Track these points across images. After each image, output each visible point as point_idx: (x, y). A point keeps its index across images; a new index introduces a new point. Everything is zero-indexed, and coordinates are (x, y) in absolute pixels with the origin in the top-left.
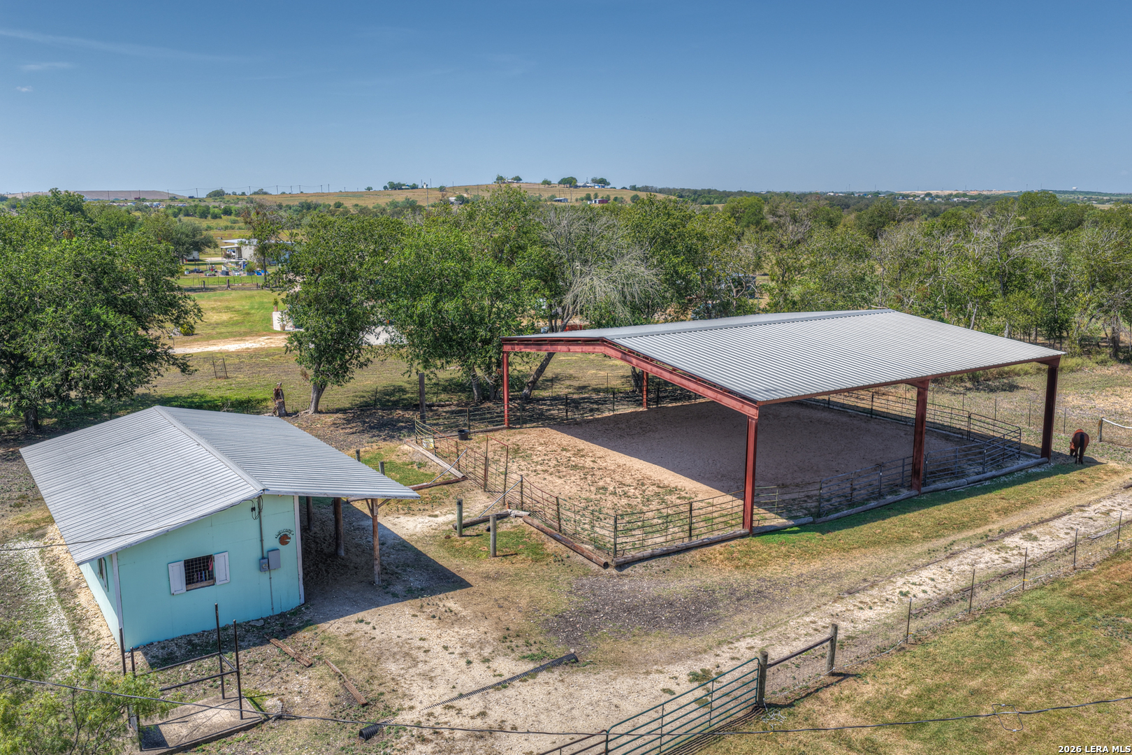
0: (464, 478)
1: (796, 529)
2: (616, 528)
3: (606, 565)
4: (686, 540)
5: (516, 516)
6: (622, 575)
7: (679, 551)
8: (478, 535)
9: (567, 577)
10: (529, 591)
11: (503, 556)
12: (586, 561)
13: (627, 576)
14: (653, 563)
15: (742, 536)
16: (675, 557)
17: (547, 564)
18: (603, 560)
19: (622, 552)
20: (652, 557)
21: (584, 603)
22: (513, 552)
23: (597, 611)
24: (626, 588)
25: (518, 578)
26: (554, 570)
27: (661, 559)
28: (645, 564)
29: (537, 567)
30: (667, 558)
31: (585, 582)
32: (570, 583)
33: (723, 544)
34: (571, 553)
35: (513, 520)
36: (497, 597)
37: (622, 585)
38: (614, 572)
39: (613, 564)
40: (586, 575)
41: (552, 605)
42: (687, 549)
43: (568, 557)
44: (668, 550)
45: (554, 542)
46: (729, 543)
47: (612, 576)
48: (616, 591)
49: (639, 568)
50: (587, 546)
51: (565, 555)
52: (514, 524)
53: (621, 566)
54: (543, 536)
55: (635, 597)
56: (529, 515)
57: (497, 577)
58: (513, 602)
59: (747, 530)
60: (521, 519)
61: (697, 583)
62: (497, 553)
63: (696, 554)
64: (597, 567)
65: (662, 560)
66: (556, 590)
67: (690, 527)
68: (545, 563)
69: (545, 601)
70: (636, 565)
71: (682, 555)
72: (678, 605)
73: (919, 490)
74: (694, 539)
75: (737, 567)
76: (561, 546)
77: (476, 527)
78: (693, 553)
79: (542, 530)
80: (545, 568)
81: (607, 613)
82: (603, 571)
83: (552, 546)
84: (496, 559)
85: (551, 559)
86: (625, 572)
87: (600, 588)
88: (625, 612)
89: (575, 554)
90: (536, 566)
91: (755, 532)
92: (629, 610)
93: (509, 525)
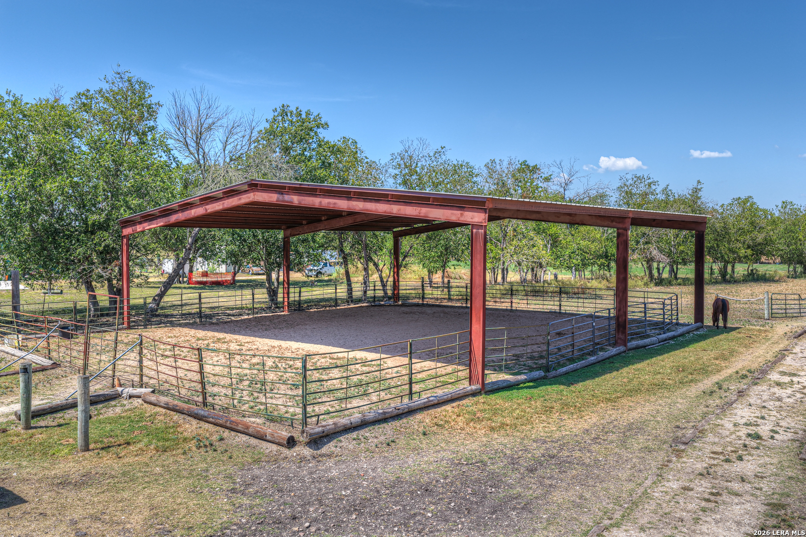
0: (55, 365)
1: (531, 384)
2: (305, 377)
3: (291, 442)
4: (406, 400)
5: (131, 397)
6: (322, 455)
7: (399, 415)
8: (60, 426)
9: (222, 468)
10: (150, 497)
11: (103, 449)
12: (254, 441)
13: (329, 456)
14: (365, 432)
15: (474, 394)
16: (397, 423)
17: (184, 453)
18: (285, 434)
19: (314, 419)
20: (364, 424)
21: (261, 506)
22: (122, 442)
23: (294, 518)
24: (334, 473)
25: (129, 478)
26: (199, 460)
27: (377, 427)
28: (354, 435)
29: (168, 459)
30: (385, 425)
31: (257, 472)
32: (229, 477)
33: (454, 404)
34: (226, 434)
35: (125, 402)
36: (76, 517)
37: (326, 471)
38: (307, 452)
39: (303, 439)
40: (257, 461)
41: (198, 518)
42: (411, 412)
43: (222, 439)
44: (384, 413)
45: (194, 422)
46: (461, 403)
47: (303, 459)
48: (320, 480)
49: (346, 442)
50: (253, 420)
51: (215, 438)
52: (127, 408)
53: (317, 441)
54: (176, 416)
55: (357, 485)
56: (153, 392)
57: (84, 481)
58: (112, 523)
59: (479, 386)
60: (140, 401)
61: (448, 455)
62: (92, 446)
63: (425, 418)
64: (274, 447)
65: (379, 429)
66: (205, 491)
67: (411, 379)
68: (180, 451)
69: (183, 511)
70: (341, 438)
71: (405, 420)
72: (441, 490)
73: (625, 346)
74: (415, 398)
75: (492, 429)
76: (206, 426)
77: (59, 415)
78: (419, 417)
79: (174, 409)
80: (181, 459)
81: (316, 520)
82: (286, 452)
83: (191, 427)
84: (87, 454)
85: (192, 444)
86: (325, 450)
87: (288, 479)
88: (349, 512)
89: (233, 433)
90: (164, 457)
91: (488, 388)
92: (357, 508)
93: (118, 410)
